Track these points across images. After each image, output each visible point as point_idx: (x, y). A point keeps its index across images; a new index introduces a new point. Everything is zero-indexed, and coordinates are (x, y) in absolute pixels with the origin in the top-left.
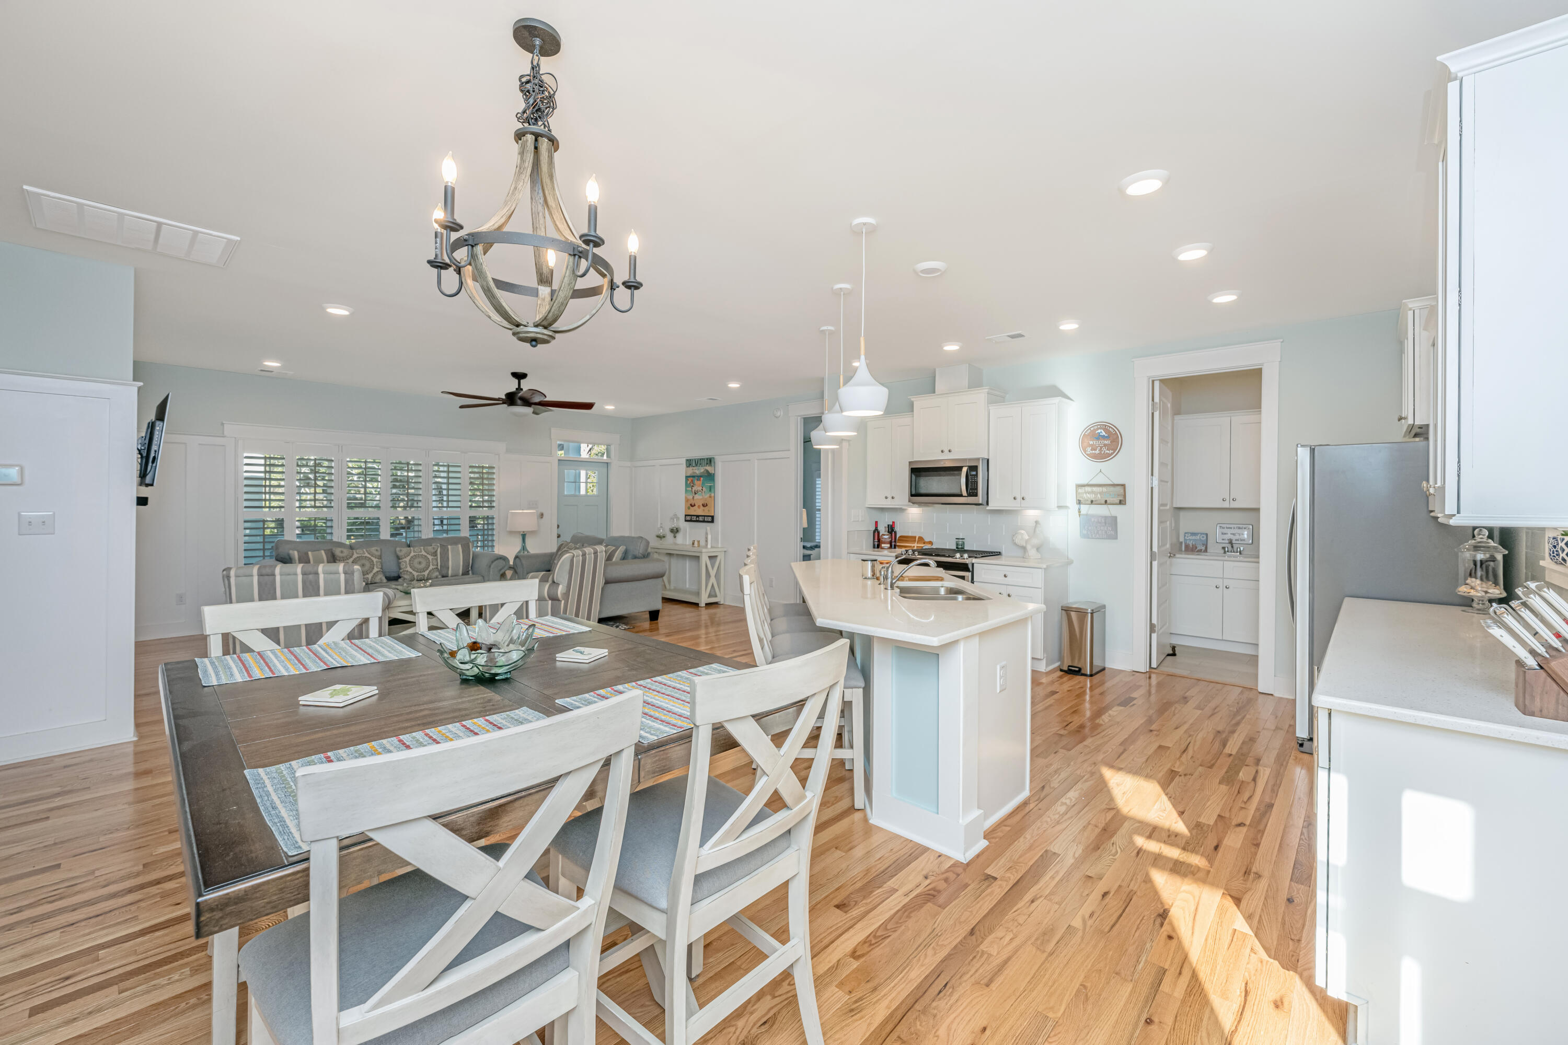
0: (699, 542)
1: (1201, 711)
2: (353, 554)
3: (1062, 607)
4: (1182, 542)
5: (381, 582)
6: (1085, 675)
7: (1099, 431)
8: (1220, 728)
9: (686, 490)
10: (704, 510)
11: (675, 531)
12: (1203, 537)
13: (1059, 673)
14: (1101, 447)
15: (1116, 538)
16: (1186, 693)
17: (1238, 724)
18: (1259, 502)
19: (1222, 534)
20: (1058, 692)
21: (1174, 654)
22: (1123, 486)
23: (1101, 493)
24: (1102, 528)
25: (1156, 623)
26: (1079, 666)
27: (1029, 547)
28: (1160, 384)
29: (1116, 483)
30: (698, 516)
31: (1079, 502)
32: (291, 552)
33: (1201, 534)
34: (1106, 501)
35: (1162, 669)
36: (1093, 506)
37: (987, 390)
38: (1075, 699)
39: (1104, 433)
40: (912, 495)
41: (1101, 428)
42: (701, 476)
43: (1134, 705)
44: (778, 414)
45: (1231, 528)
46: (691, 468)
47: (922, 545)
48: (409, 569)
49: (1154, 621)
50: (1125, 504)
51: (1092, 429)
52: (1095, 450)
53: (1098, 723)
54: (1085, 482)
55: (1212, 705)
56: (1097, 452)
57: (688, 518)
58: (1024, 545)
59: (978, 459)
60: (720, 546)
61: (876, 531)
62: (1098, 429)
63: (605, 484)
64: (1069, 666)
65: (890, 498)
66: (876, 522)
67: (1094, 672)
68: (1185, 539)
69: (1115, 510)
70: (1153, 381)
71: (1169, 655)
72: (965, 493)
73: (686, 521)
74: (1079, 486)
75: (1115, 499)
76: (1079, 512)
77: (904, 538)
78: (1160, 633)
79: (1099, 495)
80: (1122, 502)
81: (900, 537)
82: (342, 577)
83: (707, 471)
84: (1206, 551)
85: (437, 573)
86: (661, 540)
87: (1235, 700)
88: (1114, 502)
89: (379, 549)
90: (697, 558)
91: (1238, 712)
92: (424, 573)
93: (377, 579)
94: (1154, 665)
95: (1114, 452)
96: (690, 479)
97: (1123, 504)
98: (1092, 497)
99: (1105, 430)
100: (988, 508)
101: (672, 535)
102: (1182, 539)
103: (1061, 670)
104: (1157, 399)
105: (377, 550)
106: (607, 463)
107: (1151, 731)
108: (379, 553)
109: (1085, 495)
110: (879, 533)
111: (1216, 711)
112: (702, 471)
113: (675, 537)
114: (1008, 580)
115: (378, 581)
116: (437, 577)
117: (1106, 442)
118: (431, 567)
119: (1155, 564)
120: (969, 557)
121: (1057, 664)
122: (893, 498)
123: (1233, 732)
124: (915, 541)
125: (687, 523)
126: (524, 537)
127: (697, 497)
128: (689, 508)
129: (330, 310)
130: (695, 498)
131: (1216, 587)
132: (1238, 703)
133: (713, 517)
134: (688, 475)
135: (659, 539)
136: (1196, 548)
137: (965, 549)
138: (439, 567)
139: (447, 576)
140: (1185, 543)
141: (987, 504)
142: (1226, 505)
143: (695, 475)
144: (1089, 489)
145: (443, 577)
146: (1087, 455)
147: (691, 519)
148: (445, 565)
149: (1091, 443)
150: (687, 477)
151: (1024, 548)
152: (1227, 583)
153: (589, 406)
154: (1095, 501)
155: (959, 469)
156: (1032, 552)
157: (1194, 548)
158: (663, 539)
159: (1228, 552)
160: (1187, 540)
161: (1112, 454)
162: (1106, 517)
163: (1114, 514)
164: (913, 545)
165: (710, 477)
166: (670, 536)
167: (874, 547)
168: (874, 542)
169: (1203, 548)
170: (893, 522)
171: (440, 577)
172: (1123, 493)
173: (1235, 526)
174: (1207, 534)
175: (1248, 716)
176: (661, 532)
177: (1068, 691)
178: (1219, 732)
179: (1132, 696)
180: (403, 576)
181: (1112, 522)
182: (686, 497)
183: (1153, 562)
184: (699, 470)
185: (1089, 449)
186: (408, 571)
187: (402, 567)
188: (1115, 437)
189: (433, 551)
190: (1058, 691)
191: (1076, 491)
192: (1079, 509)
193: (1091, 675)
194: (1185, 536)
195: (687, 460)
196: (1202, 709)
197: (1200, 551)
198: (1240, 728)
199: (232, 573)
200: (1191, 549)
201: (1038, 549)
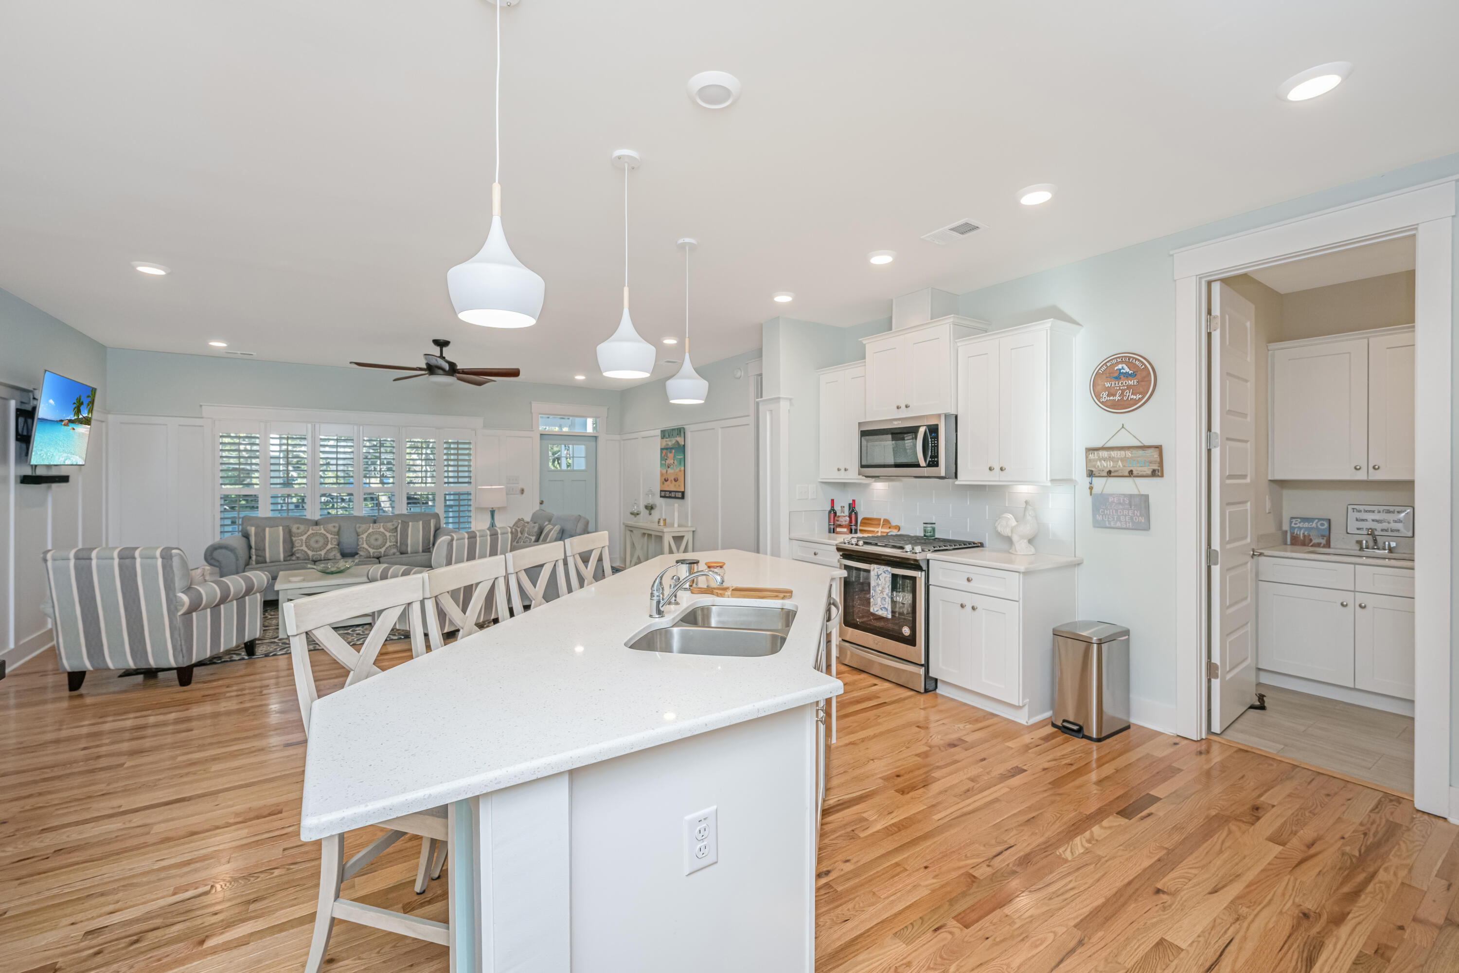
0: (665, 520)
1: (1281, 848)
2: (308, 530)
3: (1054, 630)
4: (1286, 532)
5: (335, 559)
6: (1090, 738)
7: (1120, 366)
8: (1309, 905)
9: (661, 464)
10: (675, 485)
11: (650, 508)
12: (1322, 525)
13: (1050, 730)
14: (1123, 391)
15: (1148, 528)
16: (1260, 795)
17: (1356, 894)
18: (1412, 471)
19: (1357, 520)
20: (1025, 771)
21: (1262, 707)
22: (1159, 448)
23: (1122, 460)
24: (1125, 512)
25: (1219, 663)
26: (1081, 724)
27: (1015, 538)
28: (1220, 284)
29: (1147, 443)
30: (670, 492)
31: (1091, 474)
32: (249, 528)
33: (1320, 519)
34: (1131, 472)
35: (1231, 735)
36: (1111, 480)
37: (952, 320)
38: (1049, 789)
39: (1127, 370)
40: (862, 466)
41: (1122, 362)
42: (672, 448)
43: (1149, 815)
44: (738, 374)
45: (1373, 512)
46: (665, 440)
47: (888, 530)
48: (365, 546)
49: (1216, 659)
50: (1162, 476)
51: (1108, 364)
52: (1114, 395)
53: (1059, 857)
54: (1100, 445)
55: (1307, 833)
56: (1117, 398)
57: (663, 494)
58: (1010, 535)
59: (939, 415)
60: (689, 525)
61: (833, 512)
62: (1117, 363)
63: (593, 458)
64: (1064, 721)
65: (843, 470)
66: (833, 501)
67: (1104, 735)
68: (1292, 528)
69: (1145, 486)
70: (1209, 284)
71: (1252, 707)
72: (922, 463)
73: (661, 497)
74: (1089, 450)
75: (1145, 469)
76: (1091, 488)
77: (867, 521)
78: (1228, 677)
79: (1120, 463)
80: (1157, 473)
81: (864, 519)
82: (160, 561)
83: (677, 442)
84: (1328, 545)
85: (394, 550)
86: (636, 517)
87: (1361, 824)
88: (1144, 473)
89: (337, 525)
90: (660, 538)
91: (1361, 860)
92: (380, 550)
93: (331, 555)
94: (1216, 728)
95: (1143, 398)
96: (664, 451)
97: (1158, 476)
98: (1110, 465)
99: (1129, 364)
100: (957, 483)
101: (648, 512)
102: (1286, 527)
103: (1054, 725)
104: (1216, 311)
105: (334, 527)
106: (596, 437)
107: (1158, 891)
108: (336, 530)
109: (1099, 463)
110: (835, 513)
111: (1312, 851)
112: (674, 442)
113: (650, 514)
114: (974, 586)
115: (331, 558)
116: (394, 554)
117: (1131, 383)
118: (388, 544)
119: (1216, 570)
120: (923, 550)
121: (1048, 714)
122: (846, 470)
123: (1338, 920)
124: (880, 524)
125: (662, 499)
126: (493, 513)
127: (670, 471)
128: (663, 483)
129: (141, 269)
130: (668, 472)
131: (1342, 604)
132: (1365, 834)
133: (683, 493)
134: (663, 447)
135: (633, 516)
136: (1311, 540)
137: (937, 536)
138: (399, 544)
139: (407, 553)
140: (1292, 534)
141: (956, 477)
142: (1361, 476)
143: (668, 447)
144: (1105, 454)
145: (402, 553)
146: (1102, 403)
147: (666, 495)
148: (404, 543)
149: (1108, 385)
150: (662, 449)
151: (1009, 540)
152: (1361, 598)
153: (515, 373)
154: (1116, 471)
155: (914, 430)
156: (1021, 546)
157: (1307, 541)
158: (638, 516)
159: (1367, 548)
160: (1295, 528)
161: (1140, 399)
162: (1131, 496)
163: (1143, 492)
164: (876, 530)
165: (682, 449)
166: (644, 512)
167: (830, 532)
168: (829, 525)
169: (1323, 542)
170: (854, 501)
171: (398, 553)
172: (1158, 460)
173: (1381, 508)
174: (1329, 520)
175: (1382, 875)
176: (635, 509)
177: (1044, 769)
178: (1306, 915)
179: (1153, 792)
180: (359, 552)
181: (1142, 503)
182: (661, 472)
183: (1213, 567)
184: (671, 442)
185: (1105, 394)
186: (364, 548)
187: (360, 543)
188: (1144, 374)
189: (392, 527)
190: (1025, 768)
191: (1087, 457)
192: (1091, 483)
193: (1099, 740)
194: (1291, 522)
195: (662, 431)
196: (1283, 844)
197: (1318, 545)
198: (1356, 913)
199: (49, 556)
200: (1299, 542)
201: (1030, 541)
